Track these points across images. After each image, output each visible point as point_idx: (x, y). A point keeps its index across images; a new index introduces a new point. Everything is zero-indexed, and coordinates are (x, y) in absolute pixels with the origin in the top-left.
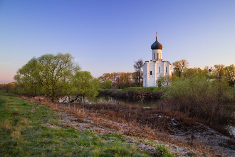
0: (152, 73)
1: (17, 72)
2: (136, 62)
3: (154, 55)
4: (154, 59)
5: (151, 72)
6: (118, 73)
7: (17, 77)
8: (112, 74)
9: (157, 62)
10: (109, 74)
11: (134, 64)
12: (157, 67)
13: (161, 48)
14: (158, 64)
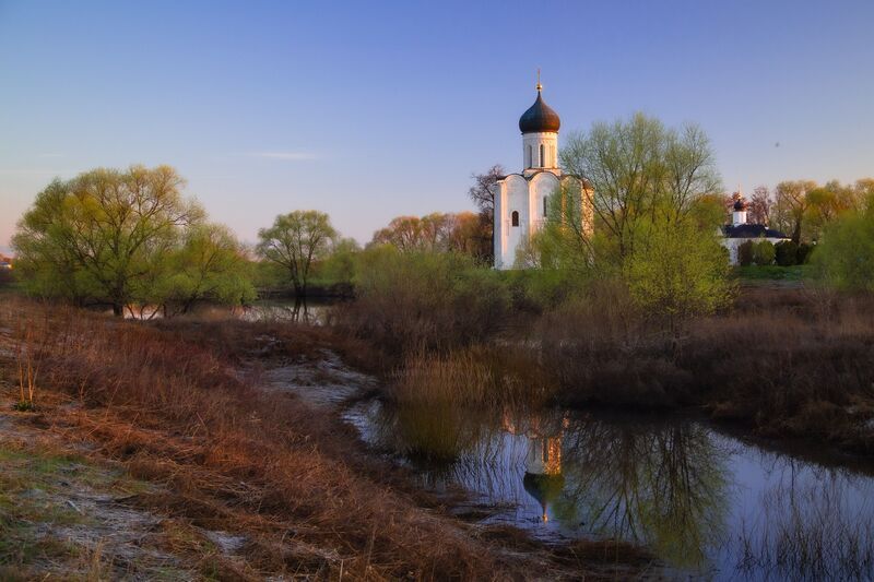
0: (520, 217)
1: (20, 225)
2: (479, 178)
3: (529, 150)
4: (530, 168)
5: (515, 216)
6: (446, 215)
7: (20, 242)
8: (424, 219)
9: (536, 178)
10: (414, 222)
11: (475, 184)
12: (538, 197)
13: (555, 129)
14: (539, 186)
